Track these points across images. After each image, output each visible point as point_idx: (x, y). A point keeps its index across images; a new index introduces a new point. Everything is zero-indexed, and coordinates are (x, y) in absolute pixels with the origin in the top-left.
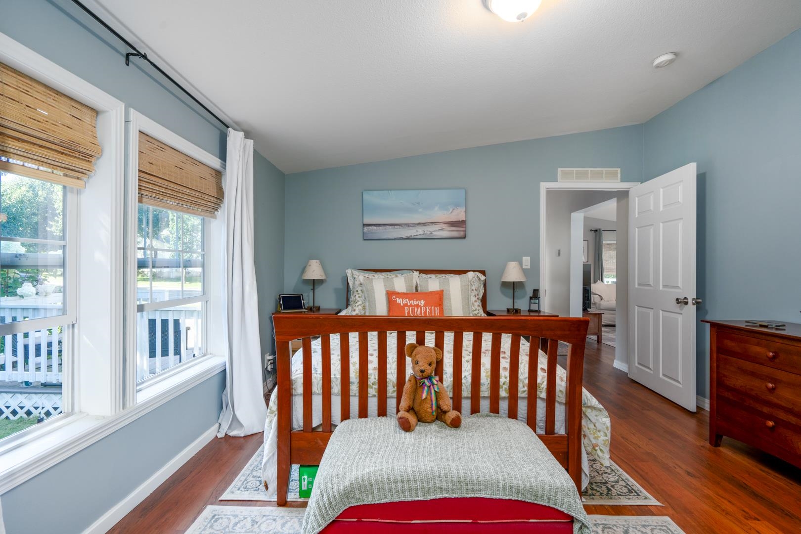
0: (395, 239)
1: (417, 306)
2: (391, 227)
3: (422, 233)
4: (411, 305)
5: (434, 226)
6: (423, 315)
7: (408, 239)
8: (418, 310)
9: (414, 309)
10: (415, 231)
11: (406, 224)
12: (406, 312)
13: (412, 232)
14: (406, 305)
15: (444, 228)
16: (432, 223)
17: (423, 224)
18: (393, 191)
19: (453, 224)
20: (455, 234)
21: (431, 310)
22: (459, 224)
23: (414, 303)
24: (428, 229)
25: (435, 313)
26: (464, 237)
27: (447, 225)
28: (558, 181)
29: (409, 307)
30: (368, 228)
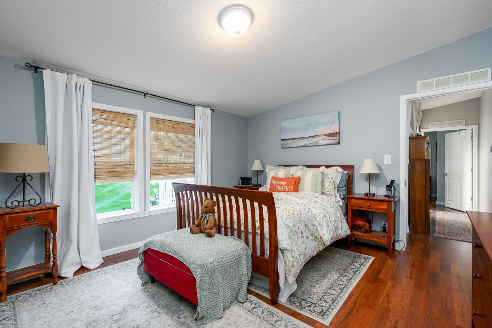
0: (297, 147)
1: (282, 185)
2: (294, 140)
3: (312, 142)
4: (279, 185)
5: (319, 137)
6: (284, 190)
7: (304, 146)
8: (282, 187)
9: (280, 187)
10: (307, 141)
11: (303, 138)
12: (276, 188)
13: (305, 142)
14: (277, 184)
15: (324, 138)
16: (318, 136)
17: (312, 136)
18: (295, 119)
19: (331, 135)
20: (332, 142)
21: (288, 188)
22: (335, 135)
23: (280, 183)
24: (315, 140)
25: (290, 190)
26: (339, 143)
27: (326, 136)
28: (418, 92)
29: (278, 185)
30: (283, 141)
